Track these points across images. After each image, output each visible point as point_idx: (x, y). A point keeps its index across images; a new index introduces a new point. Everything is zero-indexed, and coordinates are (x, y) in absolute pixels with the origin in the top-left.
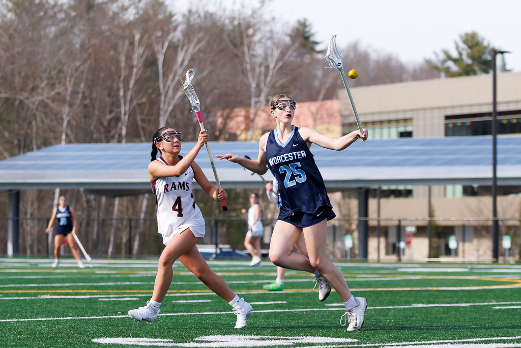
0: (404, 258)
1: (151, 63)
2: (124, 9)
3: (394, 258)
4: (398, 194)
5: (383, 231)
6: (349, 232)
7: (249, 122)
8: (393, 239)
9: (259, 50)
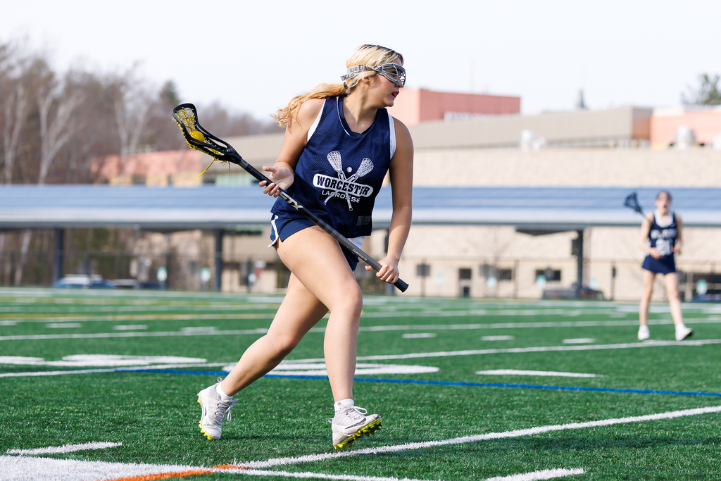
0: (255, 289)
1: (34, 116)
2: (11, 68)
3: (244, 289)
4: (249, 233)
5: (235, 266)
6: (207, 266)
7: (121, 169)
8: (244, 272)
9: (130, 107)
